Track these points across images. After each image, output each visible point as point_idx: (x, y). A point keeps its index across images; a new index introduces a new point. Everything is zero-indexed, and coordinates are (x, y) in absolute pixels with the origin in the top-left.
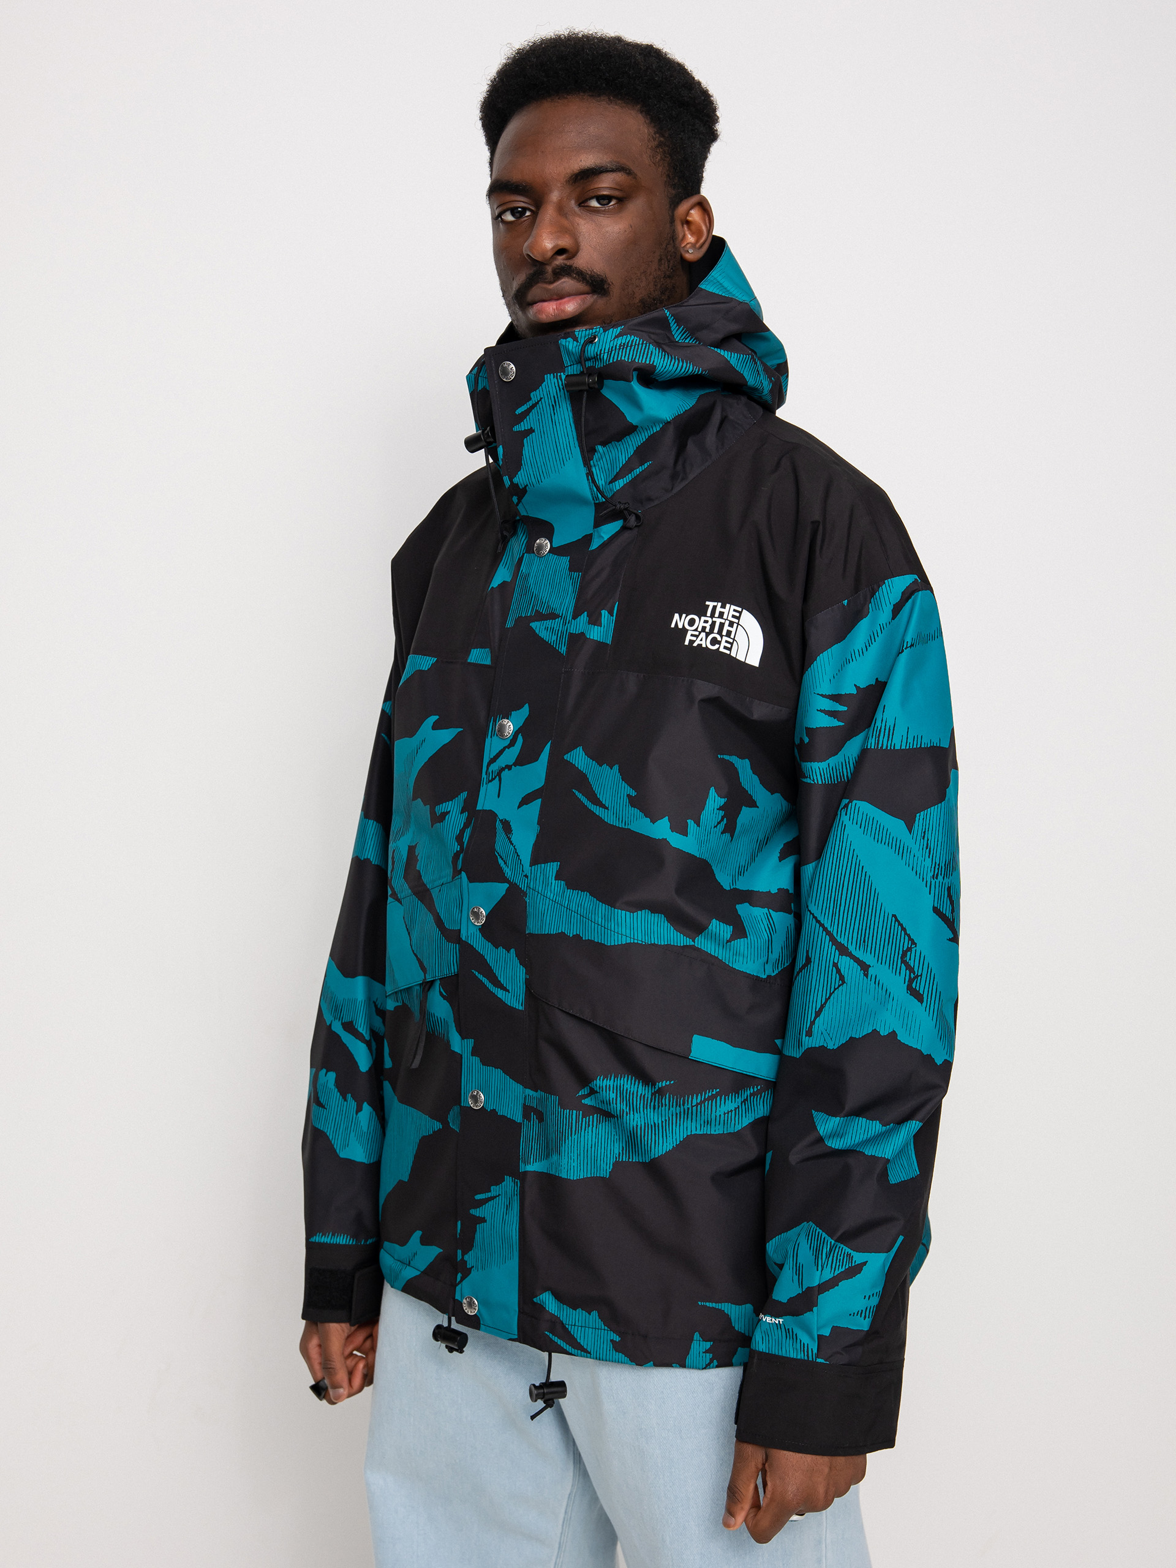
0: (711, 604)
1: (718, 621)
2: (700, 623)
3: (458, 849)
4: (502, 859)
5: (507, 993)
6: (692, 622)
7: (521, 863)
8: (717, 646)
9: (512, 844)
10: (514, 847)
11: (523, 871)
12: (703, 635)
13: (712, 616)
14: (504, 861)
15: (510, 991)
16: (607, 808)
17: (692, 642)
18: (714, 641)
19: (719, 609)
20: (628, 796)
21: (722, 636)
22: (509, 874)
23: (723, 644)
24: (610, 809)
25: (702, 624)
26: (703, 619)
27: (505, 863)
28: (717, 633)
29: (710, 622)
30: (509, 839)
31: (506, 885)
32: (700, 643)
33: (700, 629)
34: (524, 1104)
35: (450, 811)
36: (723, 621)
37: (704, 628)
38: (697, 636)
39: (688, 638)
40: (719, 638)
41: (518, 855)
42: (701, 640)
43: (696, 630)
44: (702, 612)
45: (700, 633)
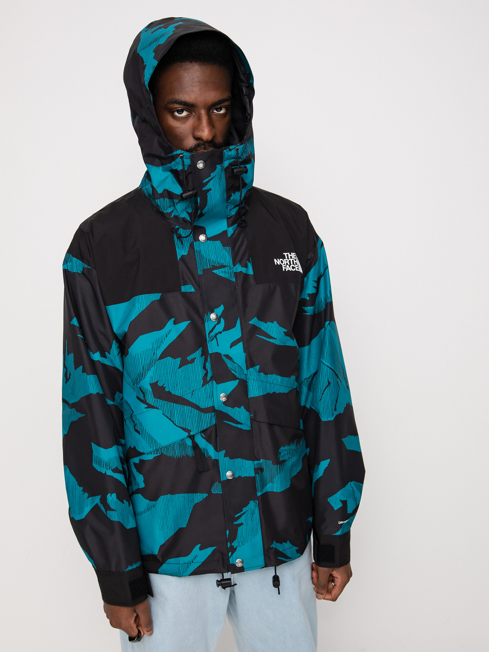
0: (285, 254)
1: (291, 260)
2: (285, 262)
3: (206, 372)
4: (233, 370)
5: (242, 425)
6: (282, 262)
7: (242, 370)
8: (295, 269)
9: (236, 363)
10: (237, 364)
11: (244, 373)
12: (288, 266)
13: (288, 258)
14: (235, 371)
15: (244, 424)
16: (276, 339)
17: (285, 269)
18: (293, 268)
19: (289, 256)
20: (284, 332)
21: (295, 265)
22: (238, 375)
23: (296, 268)
24: (277, 339)
25: (286, 262)
26: (285, 260)
27: (235, 372)
28: (293, 264)
29: (288, 261)
30: (233, 361)
31: (238, 381)
32: (288, 269)
33: (286, 264)
34: (255, 468)
35: (196, 357)
36: (293, 259)
37: (287, 264)
38: (286, 267)
39: (284, 268)
40: (294, 266)
41: (240, 367)
42: (288, 268)
43: (284, 264)
44: (284, 258)
45: (286, 265)
